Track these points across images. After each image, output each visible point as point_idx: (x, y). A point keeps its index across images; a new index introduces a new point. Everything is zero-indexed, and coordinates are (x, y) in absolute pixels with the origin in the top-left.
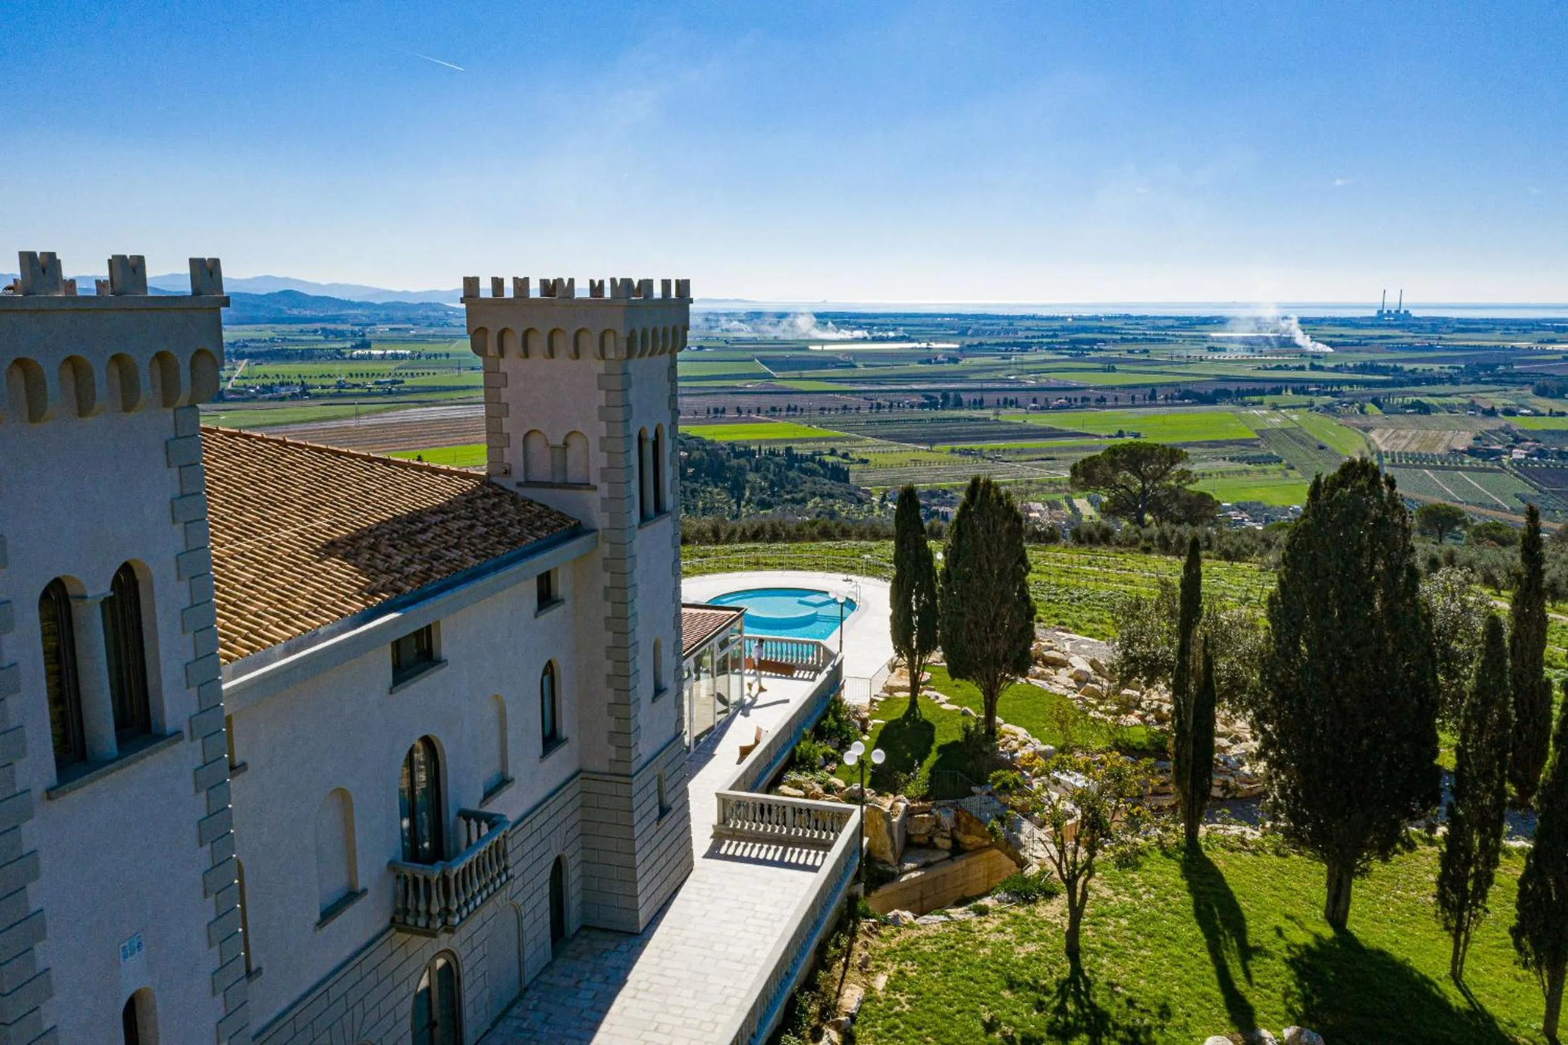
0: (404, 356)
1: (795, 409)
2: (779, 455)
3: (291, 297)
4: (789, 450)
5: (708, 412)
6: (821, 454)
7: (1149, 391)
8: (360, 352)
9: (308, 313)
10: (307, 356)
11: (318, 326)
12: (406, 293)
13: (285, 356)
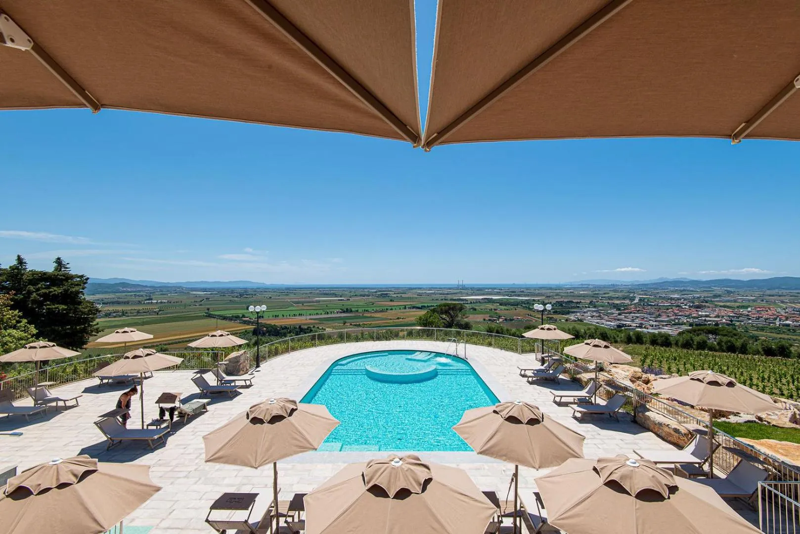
0: (164, 303)
1: (301, 314)
2: (296, 328)
3: (124, 284)
4: (300, 327)
5: (273, 316)
6: (310, 328)
7: (404, 307)
8: (148, 301)
9: (129, 290)
10: (127, 303)
11: (133, 294)
12: (168, 283)
13: (118, 303)
